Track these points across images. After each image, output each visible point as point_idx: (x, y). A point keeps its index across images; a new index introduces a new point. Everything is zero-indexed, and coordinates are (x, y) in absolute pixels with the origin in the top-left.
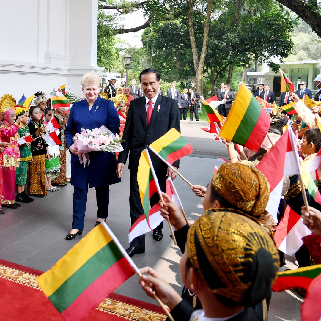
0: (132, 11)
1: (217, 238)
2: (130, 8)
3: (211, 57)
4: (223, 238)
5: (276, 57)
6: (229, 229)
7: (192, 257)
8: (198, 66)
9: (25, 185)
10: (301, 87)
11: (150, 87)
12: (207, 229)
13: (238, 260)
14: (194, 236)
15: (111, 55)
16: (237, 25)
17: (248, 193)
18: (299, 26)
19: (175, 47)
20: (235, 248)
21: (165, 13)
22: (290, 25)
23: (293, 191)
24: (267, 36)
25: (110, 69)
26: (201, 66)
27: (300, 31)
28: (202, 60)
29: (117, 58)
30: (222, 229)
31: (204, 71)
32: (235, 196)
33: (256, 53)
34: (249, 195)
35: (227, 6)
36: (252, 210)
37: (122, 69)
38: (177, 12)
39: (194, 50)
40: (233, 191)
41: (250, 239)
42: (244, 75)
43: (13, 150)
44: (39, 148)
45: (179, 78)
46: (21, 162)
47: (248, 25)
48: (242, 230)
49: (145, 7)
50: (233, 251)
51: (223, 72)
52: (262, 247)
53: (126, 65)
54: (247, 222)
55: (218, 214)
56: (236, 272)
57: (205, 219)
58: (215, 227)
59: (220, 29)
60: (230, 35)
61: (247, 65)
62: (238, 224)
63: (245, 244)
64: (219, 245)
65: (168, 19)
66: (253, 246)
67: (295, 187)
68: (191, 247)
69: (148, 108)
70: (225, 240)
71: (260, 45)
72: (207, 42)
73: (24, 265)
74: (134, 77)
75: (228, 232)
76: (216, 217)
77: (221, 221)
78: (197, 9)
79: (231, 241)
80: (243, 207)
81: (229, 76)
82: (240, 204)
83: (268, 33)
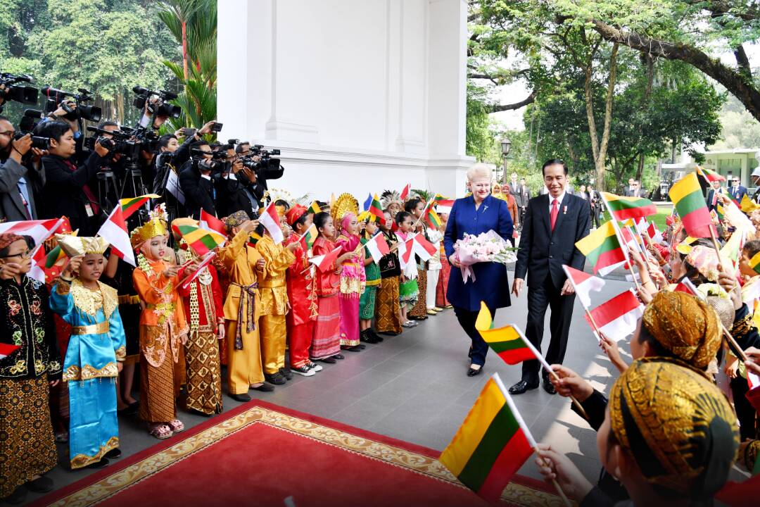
0: (511, 81)
1: (654, 403)
2: (508, 78)
3: (616, 144)
4: (663, 403)
5: (699, 143)
6: (669, 390)
7: (618, 430)
8: (598, 155)
9: (372, 319)
10: (734, 184)
11: (555, 182)
12: (639, 390)
13: (685, 436)
14: (619, 399)
15: (482, 141)
16: (649, 101)
17: (689, 334)
18: (728, 103)
19: (569, 131)
20: (680, 418)
21: (554, 84)
22: (717, 101)
23: (739, 329)
24: (687, 116)
25: (481, 160)
26: (602, 155)
27: (729, 110)
28: (604, 148)
29: (491, 145)
30: (661, 390)
31: (607, 163)
32: (671, 337)
33: (674, 139)
34: (689, 337)
35: (636, 76)
36: (693, 358)
37: (498, 159)
38: (569, 83)
39: (593, 133)
40: (668, 329)
41: (700, 404)
42: (658, 168)
43: (355, 269)
44: (391, 267)
45: (574, 172)
46: (366, 287)
47: (662, 101)
48: (688, 390)
49: (528, 76)
50: (677, 422)
51: (630, 164)
52: (716, 415)
53: (504, 153)
54: (693, 378)
55: (652, 366)
56: (683, 452)
57: (635, 374)
58: (649, 387)
59: (627, 106)
60: (639, 114)
61: (662, 155)
62: (682, 381)
63: (694, 411)
64: (657, 413)
65: (558, 93)
66: (705, 415)
67: (742, 324)
68: (616, 416)
69: (553, 210)
70: (665, 406)
71: (679, 128)
72: (609, 123)
73: (372, 431)
74: (515, 171)
75: (669, 394)
76: (650, 372)
77: (658, 378)
78: (595, 80)
79: (674, 408)
80: (681, 354)
81: (639, 169)
82: (676, 349)
83: (688, 112)
